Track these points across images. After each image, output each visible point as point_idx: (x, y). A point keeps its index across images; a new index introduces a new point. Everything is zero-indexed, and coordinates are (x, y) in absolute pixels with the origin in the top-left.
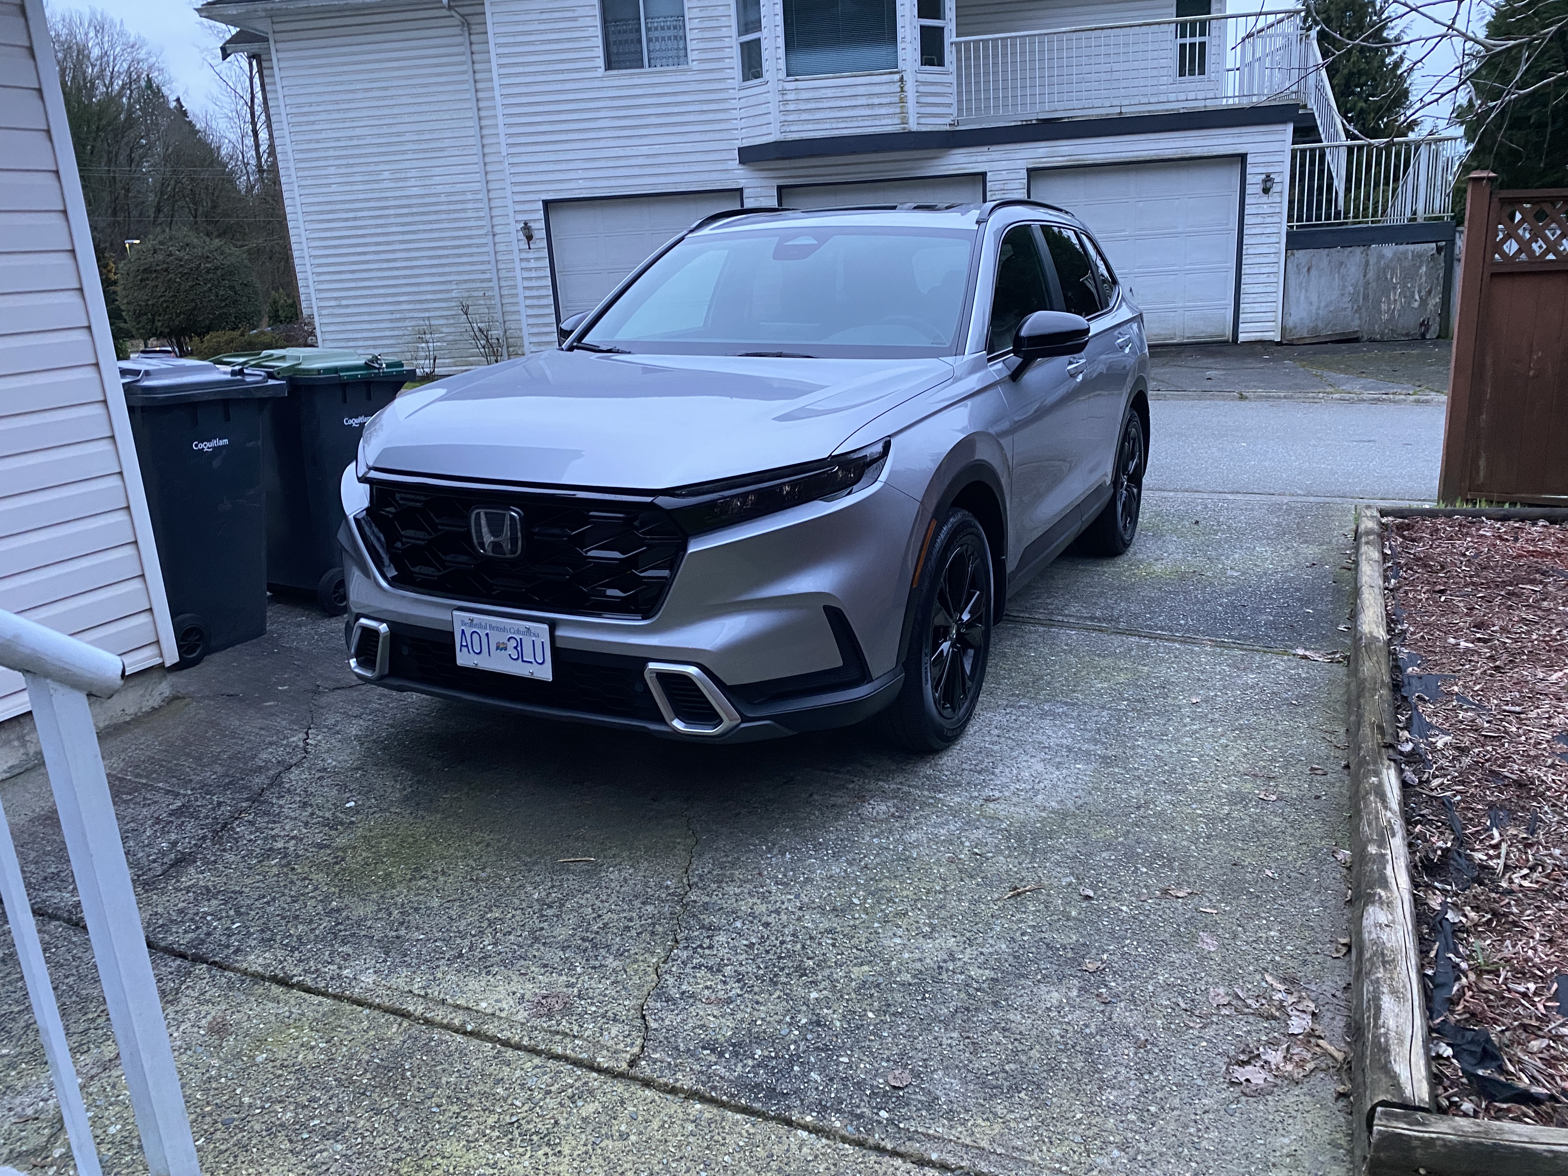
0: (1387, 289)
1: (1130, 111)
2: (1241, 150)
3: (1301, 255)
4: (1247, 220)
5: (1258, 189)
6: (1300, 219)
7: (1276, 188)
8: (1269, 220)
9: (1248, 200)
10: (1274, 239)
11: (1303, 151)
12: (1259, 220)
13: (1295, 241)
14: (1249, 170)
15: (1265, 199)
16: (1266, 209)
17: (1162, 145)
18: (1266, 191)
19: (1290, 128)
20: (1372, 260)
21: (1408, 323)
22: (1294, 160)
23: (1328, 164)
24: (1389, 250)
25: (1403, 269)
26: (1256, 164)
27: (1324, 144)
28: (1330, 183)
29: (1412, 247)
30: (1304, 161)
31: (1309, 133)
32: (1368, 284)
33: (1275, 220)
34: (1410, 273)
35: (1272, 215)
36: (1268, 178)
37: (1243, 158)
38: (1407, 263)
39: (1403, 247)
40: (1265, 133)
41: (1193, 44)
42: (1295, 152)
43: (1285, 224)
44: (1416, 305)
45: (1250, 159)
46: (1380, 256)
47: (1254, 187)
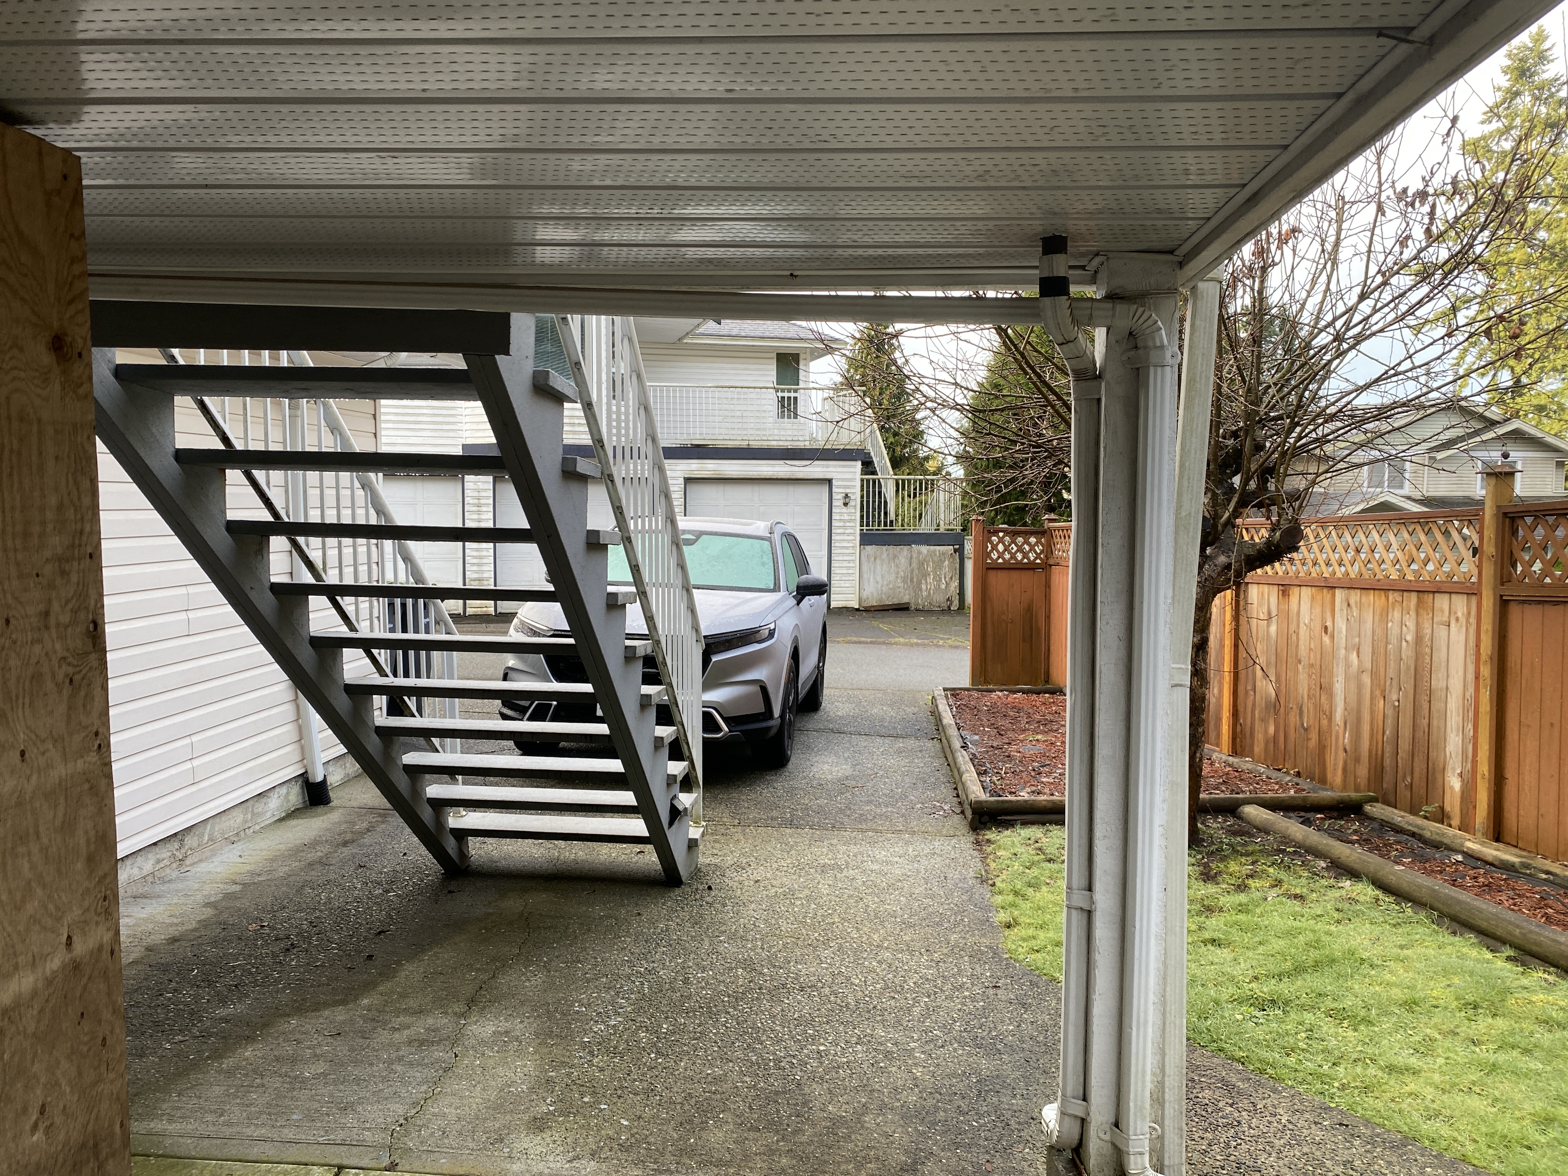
0: (925, 575)
1: (755, 444)
2: (828, 476)
3: (870, 549)
4: (834, 523)
5: (841, 503)
6: (868, 525)
7: (852, 503)
8: (848, 524)
9: (834, 510)
10: (852, 537)
11: (868, 481)
12: (842, 524)
13: (866, 539)
14: (834, 490)
15: (844, 510)
16: (846, 517)
17: (777, 469)
18: (845, 504)
19: (860, 463)
20: (915, 555)
21: (939, 599)
22: (862, 486)
23: (883, 489)
24: (924, 549)
25: (933, 562)
26: (839, 487)
27: (880, 476)
28: (886, 502)
29: (938, 548)
30: (868, 487)
31: (868, 466)
32: (912, 571)
33: (852, 524)
34: (939, 565)
35: (850, 521)
36: (847, 496)
37: (829, 481)
38: (936, 559)
39: (932, 548)
40: (843, 466)
41: (789, 398)
42: (862, 480)
43: (858, 528)
44: (943, 586)
45: (834, 483)
46: (919, 553)
47: (838, 502)
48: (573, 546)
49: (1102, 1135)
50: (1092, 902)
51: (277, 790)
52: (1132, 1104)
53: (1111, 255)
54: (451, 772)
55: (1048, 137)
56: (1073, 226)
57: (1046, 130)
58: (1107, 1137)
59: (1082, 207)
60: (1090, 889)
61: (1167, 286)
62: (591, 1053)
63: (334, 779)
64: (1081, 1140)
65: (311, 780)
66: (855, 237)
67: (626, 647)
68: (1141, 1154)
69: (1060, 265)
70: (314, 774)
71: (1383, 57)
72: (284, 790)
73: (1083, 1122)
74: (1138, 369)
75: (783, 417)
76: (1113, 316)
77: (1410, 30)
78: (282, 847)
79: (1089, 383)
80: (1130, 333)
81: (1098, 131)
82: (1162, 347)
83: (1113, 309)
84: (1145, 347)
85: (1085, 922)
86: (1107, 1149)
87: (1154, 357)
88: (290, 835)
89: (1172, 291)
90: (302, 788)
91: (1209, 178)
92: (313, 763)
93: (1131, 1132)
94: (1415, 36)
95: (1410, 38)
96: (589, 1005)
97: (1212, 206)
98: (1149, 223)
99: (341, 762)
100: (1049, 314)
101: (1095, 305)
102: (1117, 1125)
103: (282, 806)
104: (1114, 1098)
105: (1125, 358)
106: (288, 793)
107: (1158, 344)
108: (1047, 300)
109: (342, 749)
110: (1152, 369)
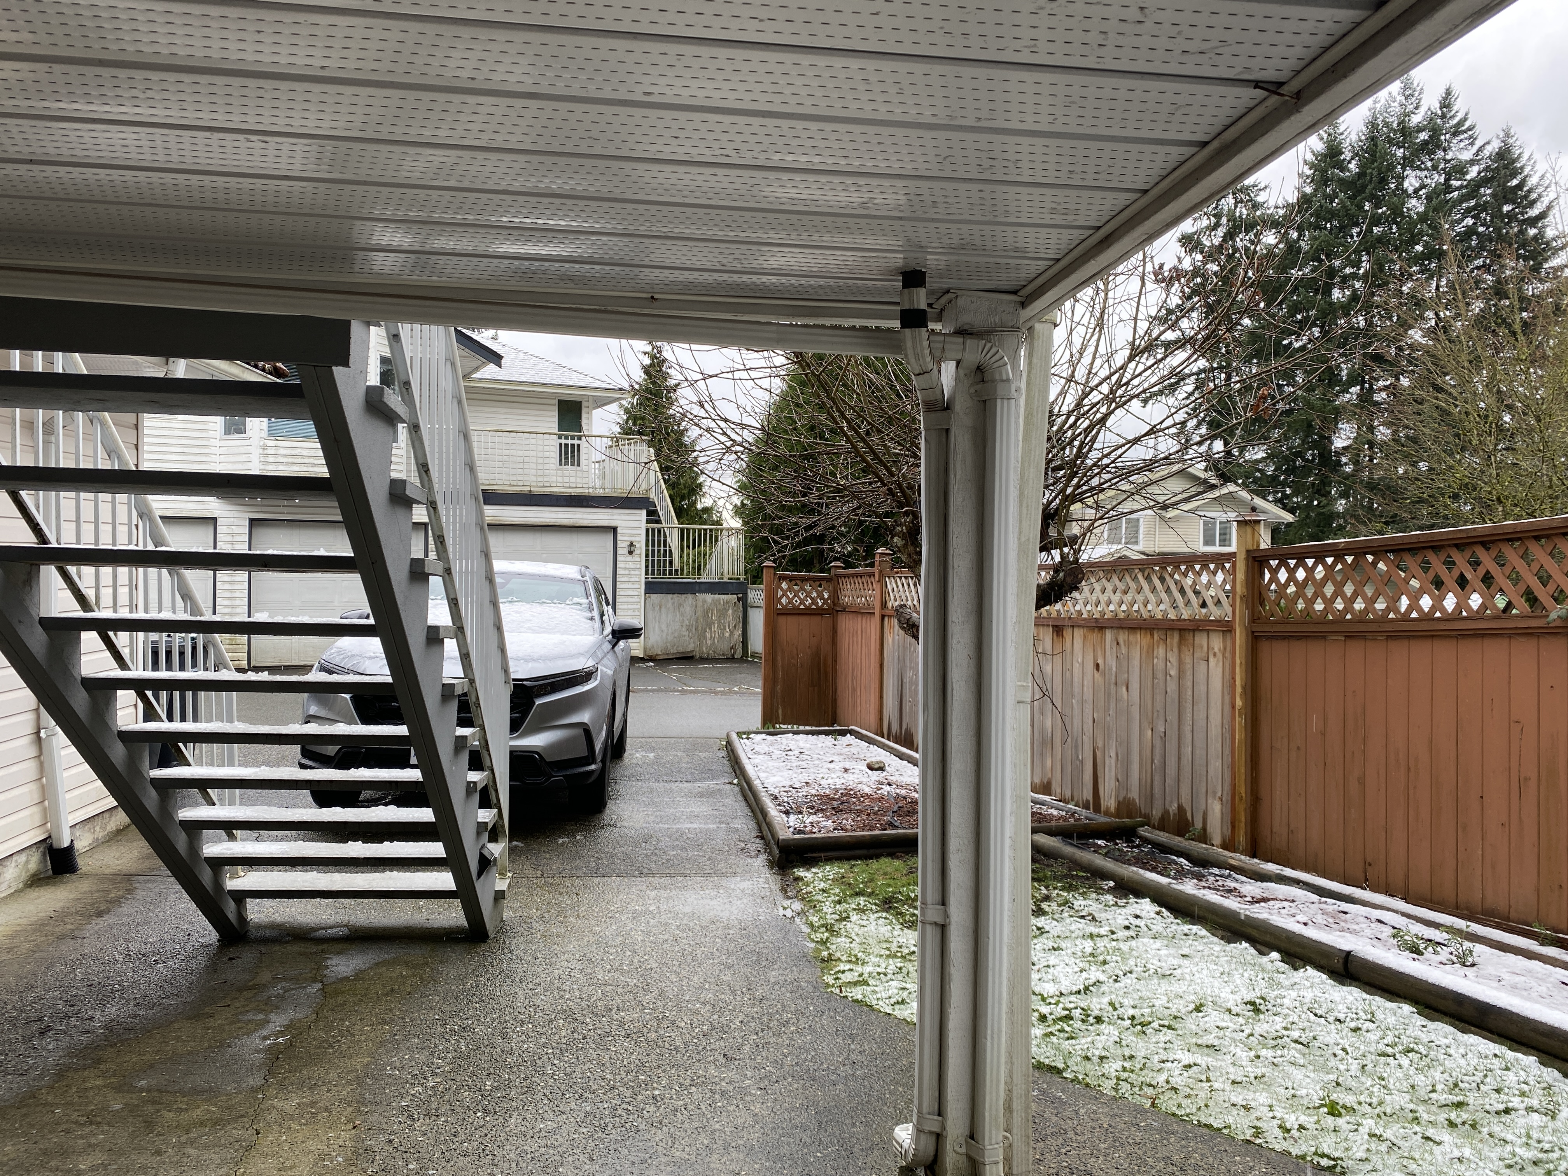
0: (710, 624)
1: (536, 490)
2: (613, 524)
3: (655, 598)
4: (619, 572)
5: (626, 551)
6: (653, 573)
7: (637, 552)
8: (633, 572)
9: (619, 558)
10: (637, 586)
11: (653, 530)
12: (627, 572)
13: (651, 588)
14: (619, 537)
15: (629, 558)
16: (631, 565)
17: (560, 515)
18: (631, 553)
19: (644, 512)
20: (700, 604)
21: (723, 647)
22: (647, 535)
23: (668, 540)
24: (709, 597)
25: (718, 611)
26: (623, 534)
27: (664, 525)
28: (670, 551)
29: (722, 596)
30: (653, 535)
31: (653, 515)
32: (698, 619)
33: (637, 572)
34: (722, 614)
35: (634, 569)
36: (631, 544)
37: (614, 529)
38: (721, 607)
39: (717, 596)
40: (628, 514)
41: (573, 445)
42: (647, 530)
43: (643, 576)
44: (727, 635)
45: (619, 531)
46: (704, 601)
47: (622, 550)
48: (398, 574)
49: (957, 1148)
50: (946, 915)
51: (15, 858)
52: (987, 1114)
53: (960, 293)
54: (229, 827)
55: (939, 166)
56: (933, 262)
57: (940, 159)
58: (963, 1150)
59: (949, 241)
60: (944, 902)
61: (1010, 324)
62: (411, 1117)
63: (81, 845)
64: (936, 1156)
65: (55, 846)
66: (725, 261)
67: (444, 685)
68: (996, 1163)
69: (920, 299)
70: (60, 839)
71: (1251, 109)
72: (23, 858)
73: (939, 1137)
74: (985, 401)
75: (566, 464)
76: (964, 350)
77: (1281, 84)
78: (24, 921)
79: (939, 414)
80: (978, 368)
81: (986, 163)
82: (1008, 380)
83: (964, 343)
84: (993, 381)
85: (939, 936)
86: (963, 1161)
87: (1000, 389)
88: (32, 908)
89: (1015, 329)
90: (44, 855)
91: (1070, 218)
92: (58, 827)
93: (987, 1142)
94: (1284, 90)
95: (1280, 91)
96: (403, 1067)
97: (1064, 247)
98: (1003, 261)
99: (89, 825)
100: (909, 344)
101: (948, 339)
102: (972, 1137)
103: (19, 876)
104: (968, 1111)
105: (972, 390)
106: (27, 862)
107: (1004, 378)
108: (908, 331)
109: (112, 802)
110: (999, 401)
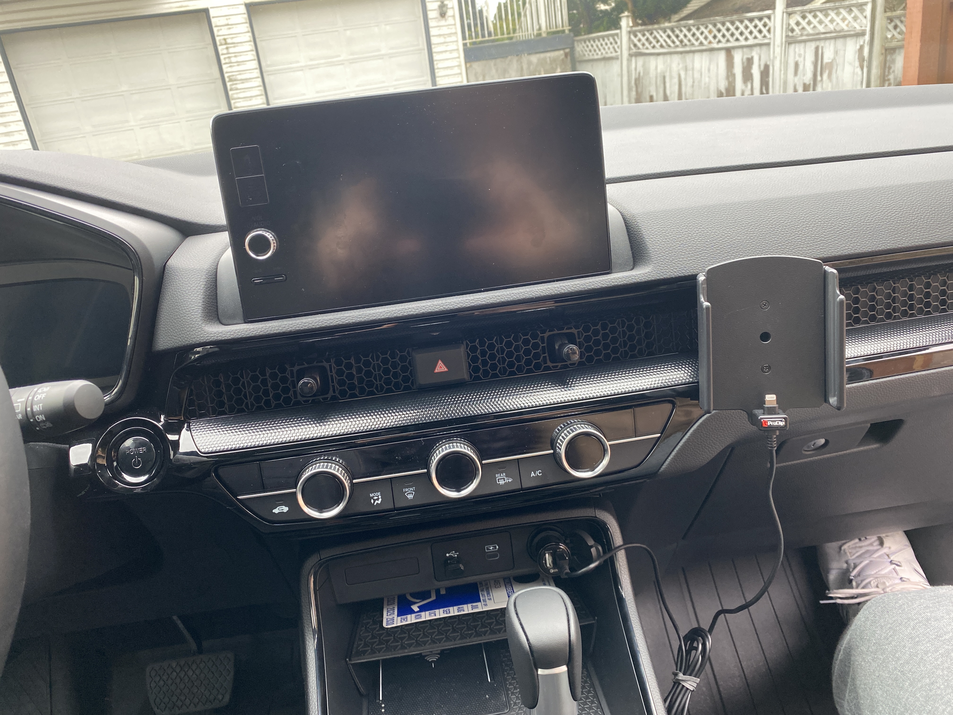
3: (478, 66)
4: (434, 40)
5: (437, 14)
6: (471, 37)
7: (450, 13)
8: (448, 39)
9: (432, 23)
10: (455, 54)
12: (441, 40)
13: (472, 55)
15: (443, 23)
16: (445, 31)
18: (443, 15)
20: (525, 66)
24: (534, 58)
29: (548, 55)
33: (453, 38)
35: (450, 35)
36: (443, 4)
39: (542, 55)
43: (461, 42)
46: (530, 63)
47: (433, 14)
